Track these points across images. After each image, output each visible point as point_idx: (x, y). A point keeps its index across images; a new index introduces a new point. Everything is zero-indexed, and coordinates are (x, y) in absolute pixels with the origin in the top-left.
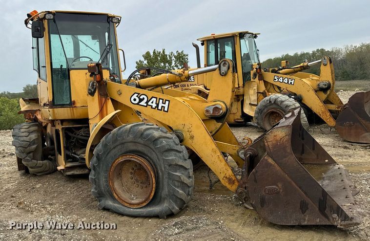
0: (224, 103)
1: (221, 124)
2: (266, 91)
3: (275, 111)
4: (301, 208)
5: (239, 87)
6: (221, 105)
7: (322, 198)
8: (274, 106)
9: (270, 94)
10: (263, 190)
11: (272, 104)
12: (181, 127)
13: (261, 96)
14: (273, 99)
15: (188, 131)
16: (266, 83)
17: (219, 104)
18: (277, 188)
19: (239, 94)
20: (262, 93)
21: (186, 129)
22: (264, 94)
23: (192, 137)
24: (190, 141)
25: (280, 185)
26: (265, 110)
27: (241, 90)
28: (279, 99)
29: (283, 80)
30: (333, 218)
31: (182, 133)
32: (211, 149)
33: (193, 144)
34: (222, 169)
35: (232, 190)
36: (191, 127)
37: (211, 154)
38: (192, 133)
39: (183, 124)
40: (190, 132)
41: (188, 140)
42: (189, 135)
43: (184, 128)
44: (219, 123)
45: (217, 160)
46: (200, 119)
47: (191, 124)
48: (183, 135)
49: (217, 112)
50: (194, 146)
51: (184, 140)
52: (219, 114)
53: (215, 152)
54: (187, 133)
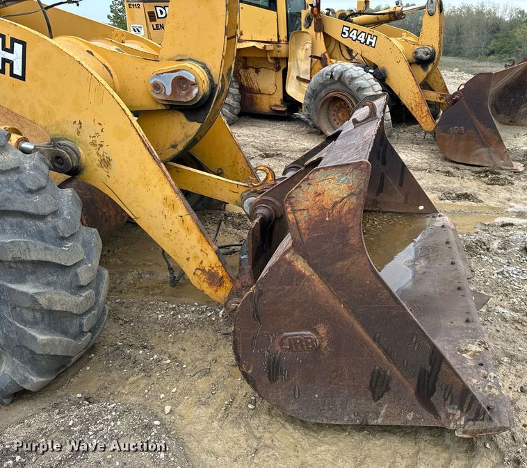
0: (205, 67)
1: (199, 125)
2: (327, 55)
3: (339, 96)
4: (372, 388)
5: (279, 41)
6: (193, 73)
7: (429, 368)
8: (338, 86)
9: (333, 61)
10: (277, 341)
11: (335, 83)
12: (71, 130)
13: (318, 64)
14: (337, 71)
15: (94, 144)
16: (327, 38)
17: (190, 70)
18: (314, 336)
19: (279, 55)
20: (320, 58)
21: (86, 136)
22: (323, 61)
23: (106, 163)
24: (102, 172)
25: (322, 330)
26: (323, 93)
27: (283, 47)
28: (348, 74)
29: (357, 36)
30: (448, 415)
31: (76, 150)
32: (161, 197)
33: (110, 182)
34: (193, 251)
35: (217, 300)
36: (100, 132)
37: (162, 210)
38: (104, 148)
39: (75, 122)
40: (98, 147)
41: (96, 170)
42: (98, 154)
43: (78, 133)
44: (193, 121)
45: (177, 226)
46: (124, 110)
47: (100, 124)
48: (77, 154)
49: (184, 93)
50: (115, 187)
51: (82, 169)
52: (189, 99)
53: (173, 206)
54: (90, 150)
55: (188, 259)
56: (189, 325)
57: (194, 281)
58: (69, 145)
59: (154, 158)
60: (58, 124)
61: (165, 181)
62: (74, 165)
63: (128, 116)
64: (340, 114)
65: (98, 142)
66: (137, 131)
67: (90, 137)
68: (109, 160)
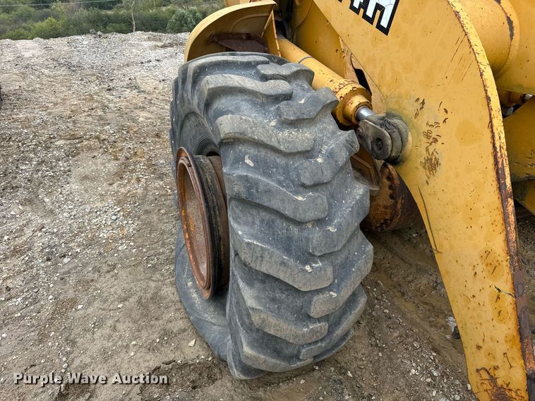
12: (410, 108)
15: (427, 135)
21: (422, 124)
23: (432, 165)
24: (421, 174)
31: (404, 136)
32: (482, 246)
33: (426, 190)
36: (441, 121)
37: (476, 264)
38: (438, 146)
39: (418, 99)
40: (431, 140)
41: (418, 168)
42: (427, 150)
43: (417, 115)
45: (486, 297)
46: (488, 99)
47: (446, 111)
48: (403, 142)
50: (428, 199)
51: (404, 162)
53: (494, 269)
54: (420, 140)
55: (479, 347)
57: (473, 378)
58: (401, 126)
59: (501, 187)
60: (400, 97)
61: (500, 227)
62: (394, 154)
63: (490, 110)
65: (434, 135)
66: (493, 137)
67: (427, 124)
68: (437, 162)
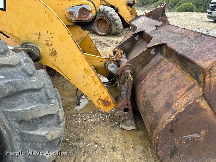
3: (103, 18)
12: (34, 38)
14: (101, 9)
15: (47, 44)
17: (88, 4)
21: (43, 41)
23: (54, 54)
25: (203, 133)
28: (106, 10)
31: (38, 48)
32: (83, 69)
33: (56, 63)
34: (97, 92)
35: (107, 112)
36: (51, 38)
37: (83, 75)
38: (53, 46)
39: (36, 33)
40: (50, 46)
41: (49, 57)
42: (49, 49)
43: (39, 39)
44: (85, 30)
45: (90, 81)
47: (51, 34)
48: (39, 50)
49: (85, 16)
50: (58, 66)
51: (41, 58)
52: (87, 19)
53: (89, 73)
54: (45, 47)
55: (94, 96)
56: (93, 124)
57: (97, 105)
58: (34, 46)
59: (80, 50)
60: (26, 35)
61: (85, 61)
62: (38, 56)
64: (102, 25)
65: (50, 43)
66: (71, 36)
67: (45, 41)
68: (56, 52)
